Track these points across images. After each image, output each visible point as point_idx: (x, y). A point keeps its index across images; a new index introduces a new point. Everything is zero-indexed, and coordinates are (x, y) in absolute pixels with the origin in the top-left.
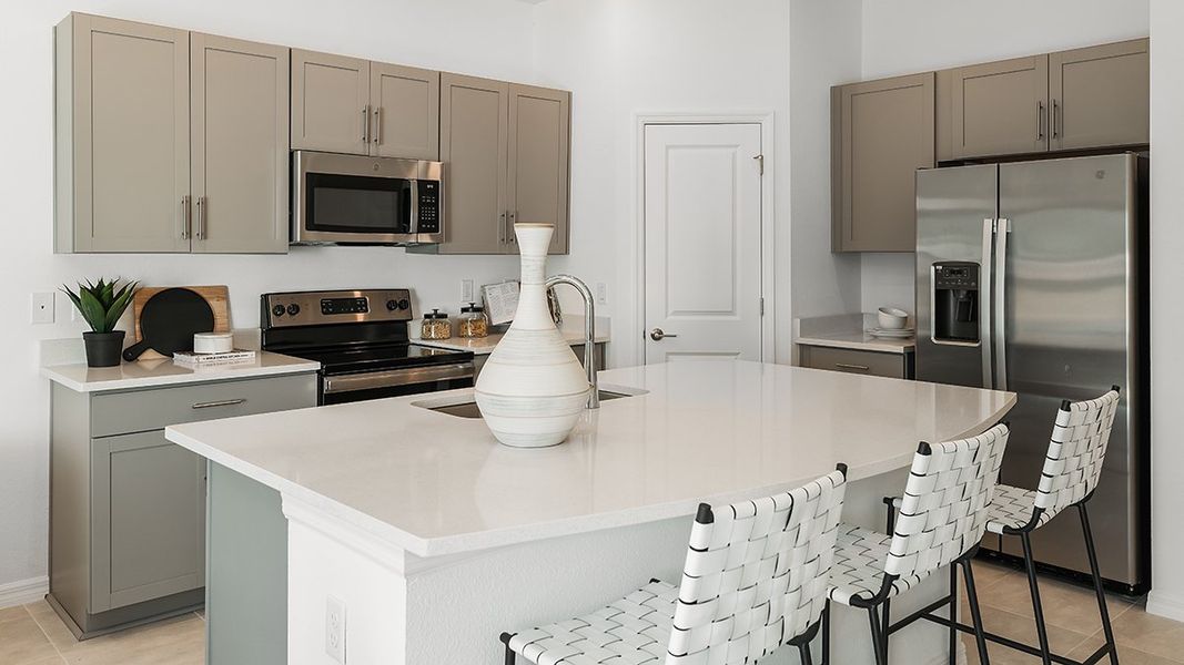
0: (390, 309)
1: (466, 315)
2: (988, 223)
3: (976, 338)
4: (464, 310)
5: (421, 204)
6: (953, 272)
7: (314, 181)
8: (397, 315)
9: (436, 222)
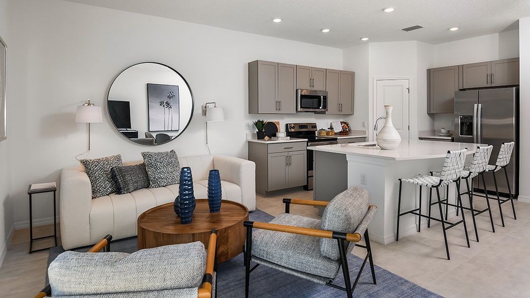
0: (312, 128)
1: (329, 130)
2: (476, 105)
3: (472, 134)
4: (328, 129)
5: (323, 102)
6: (465, 118)
7: (302, 96)
8: (314, 129)
9: (326, 106)
